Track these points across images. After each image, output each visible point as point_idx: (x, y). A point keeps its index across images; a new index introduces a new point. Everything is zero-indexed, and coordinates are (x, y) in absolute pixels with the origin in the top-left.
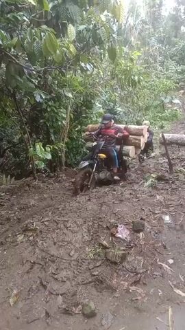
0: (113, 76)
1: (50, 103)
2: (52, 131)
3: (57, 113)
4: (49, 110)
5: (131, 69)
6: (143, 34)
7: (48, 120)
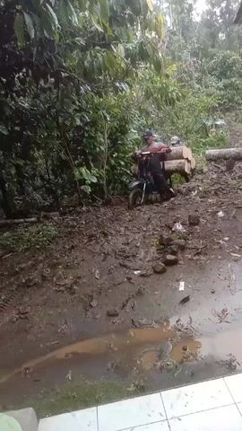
0: (148, 95)
1: (86, 128)
2: (90, 158)
3: (94, 138)
4: (86, 135)
5: (167, 86)
6: (172, 48)
7: (86, 146)
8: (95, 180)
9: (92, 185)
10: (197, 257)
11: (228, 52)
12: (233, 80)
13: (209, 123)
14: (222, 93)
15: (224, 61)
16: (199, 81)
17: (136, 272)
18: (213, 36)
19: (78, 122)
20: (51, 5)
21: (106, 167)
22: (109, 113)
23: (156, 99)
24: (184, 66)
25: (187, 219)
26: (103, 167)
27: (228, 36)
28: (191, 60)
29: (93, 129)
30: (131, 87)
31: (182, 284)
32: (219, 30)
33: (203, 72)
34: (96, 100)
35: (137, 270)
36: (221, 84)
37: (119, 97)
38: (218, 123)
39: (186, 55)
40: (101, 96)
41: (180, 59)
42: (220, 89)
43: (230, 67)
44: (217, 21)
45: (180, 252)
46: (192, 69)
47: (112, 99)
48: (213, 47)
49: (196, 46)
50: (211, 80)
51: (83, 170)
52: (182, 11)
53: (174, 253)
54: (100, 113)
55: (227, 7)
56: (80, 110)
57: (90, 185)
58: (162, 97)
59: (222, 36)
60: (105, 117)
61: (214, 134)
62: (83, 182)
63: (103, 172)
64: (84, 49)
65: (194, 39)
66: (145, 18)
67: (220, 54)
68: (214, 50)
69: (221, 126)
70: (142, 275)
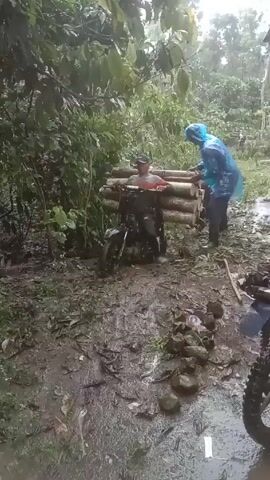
1: (67, 153)
3: (77, 167)
7: (64, 177)
8: (73, 226)
9: (68, 231)
11: (234, 77)
14: (228, 124)
15: (228, 88)
21: (88, 205)
22: (98, 137)
26: (85, 206)
27: (231, 61)
29: (76, 155)
30: (128, 105)
32: (222, 54)
37: (112, 116)
40: (90, 114)
44: (221, 43)
47: (100, 119)
48: (215, 71)
51: (58, 210)
53: (190, 371)
54: (87, 134)
55: (231, 30)
56: (62, 129)
57: (65, 232)
60: (94, 142)
62: (56, 227)
63: (83, 212)
64: (74, 43)
67: (225, 79)
68: (218, 75)
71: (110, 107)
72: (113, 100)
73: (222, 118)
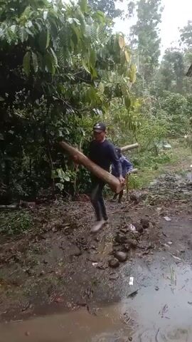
8: (68, 179)
9: (66, 183)
10: (145, 256)
11: (178, 94)
12: (181, 116)
13: (160, 146)
14: (172, 124)
15: (174, 101)
16: (155, 113)
17: (93, 264)
18: (168, 82)
19: (61, 135)
20: (53, 49)
21: (78, 170)
22: (85, 130)
23: (122, 124)
24: (144, 101)
25: (139, 222)
26: (75, 170)
27: (179, 82)
28: (150, 97)
30: (104, 112)
31: (132, 279)
32: (172, 78)
33: (158, 107)
34: (77, 118)
35: (95, 262)
36: (170, 118)
37: (94, 119)
38: (166, 146)
39: (146, 92)
40: (80, 117)
41: (141, 95)
42: (170, 121)
43: (178, 106)
44: (171, 71)
45: (131, 250)
46: (150, 103)
47: (88, 119)
48: (167, 89)
49: (155, 87)
50: (164, 114)
51: (60, 171)
52: (147, 61)
53: (126, 250)
54: (78, 129)
55: (179, 62)
56: (64, 125)
57: (63, 183)
58: (126, 123)
59: (174, 83)
60: (82, 133)
61: (162, 154)
62: (58, 180)
63: (74, 174)
65: (154, 82)
66: (122, 66)
67: (173, 95)
68: (168, 92)
69: (169, 149)
70: (99, 268)
71: (93, 114)
72: (94, 110)
73: (168, 120)
